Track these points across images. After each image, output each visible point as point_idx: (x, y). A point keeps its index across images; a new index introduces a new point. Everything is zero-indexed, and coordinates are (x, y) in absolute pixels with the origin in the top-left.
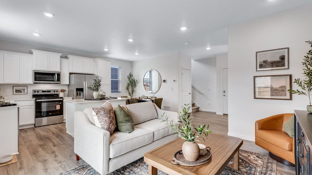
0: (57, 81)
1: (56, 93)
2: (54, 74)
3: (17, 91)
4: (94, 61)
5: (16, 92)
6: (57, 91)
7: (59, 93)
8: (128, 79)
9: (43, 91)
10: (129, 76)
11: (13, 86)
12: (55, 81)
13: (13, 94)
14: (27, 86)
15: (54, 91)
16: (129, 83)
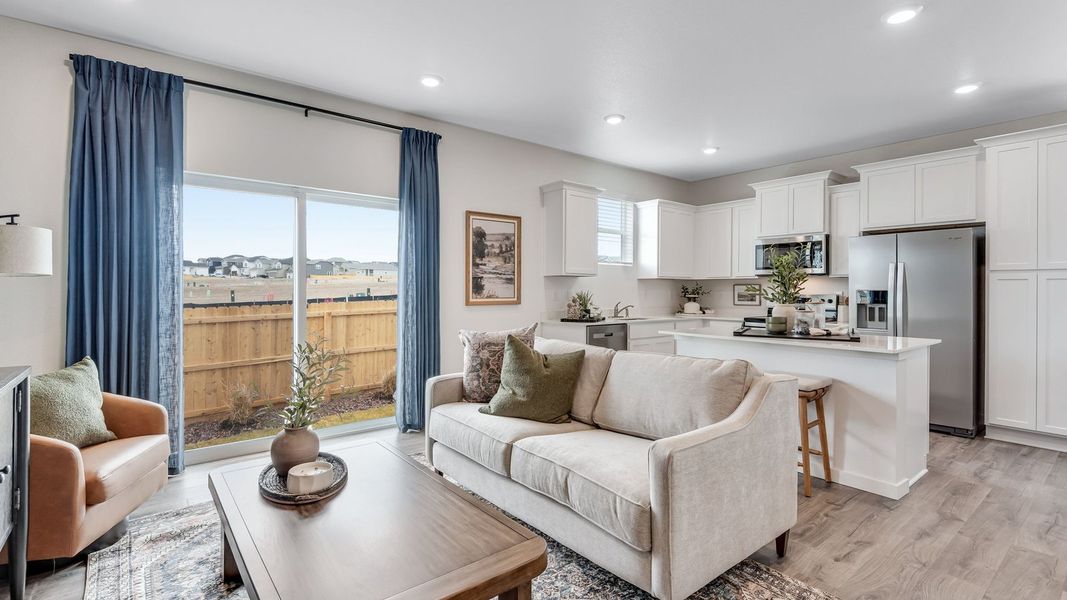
3: (740, 297)
5: (739, 300)
6: (830, 301)
11: (734, 285)
13: (735, 305)
14: (760, 285)
15: (822, 302)
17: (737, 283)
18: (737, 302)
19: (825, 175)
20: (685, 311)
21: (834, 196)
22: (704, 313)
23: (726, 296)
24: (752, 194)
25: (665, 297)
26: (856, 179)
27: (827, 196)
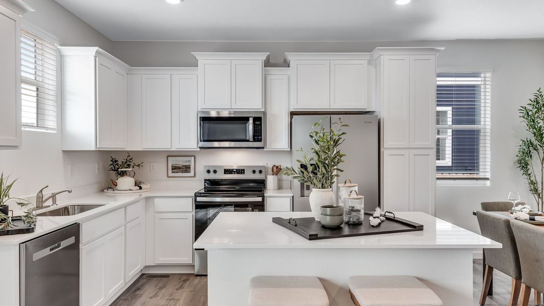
0: (255, 140)
1: (257, 176)
2: (247, 119)
3: (175, 169)
4: (369, 63)
5: (172, 172)
6: (261, 172)
7: (266, 177)
8: (523, 124)
9: (227, 171)
10: (530, 108)
11: (168, 157)
12: (248, 141)
13: (168, 177)
14: (194, 157)
15: (254, 172)
16: (533, 139)
17: (170, 155)
18: (170, 174)
19: (263, 56)
20: (119, 187)
21: (269, 77)
22: (141, 188)
23: (160, 168)
24: (195, 64)
25: (92, 172)
26: (286, 64)
27: (264, 77)
